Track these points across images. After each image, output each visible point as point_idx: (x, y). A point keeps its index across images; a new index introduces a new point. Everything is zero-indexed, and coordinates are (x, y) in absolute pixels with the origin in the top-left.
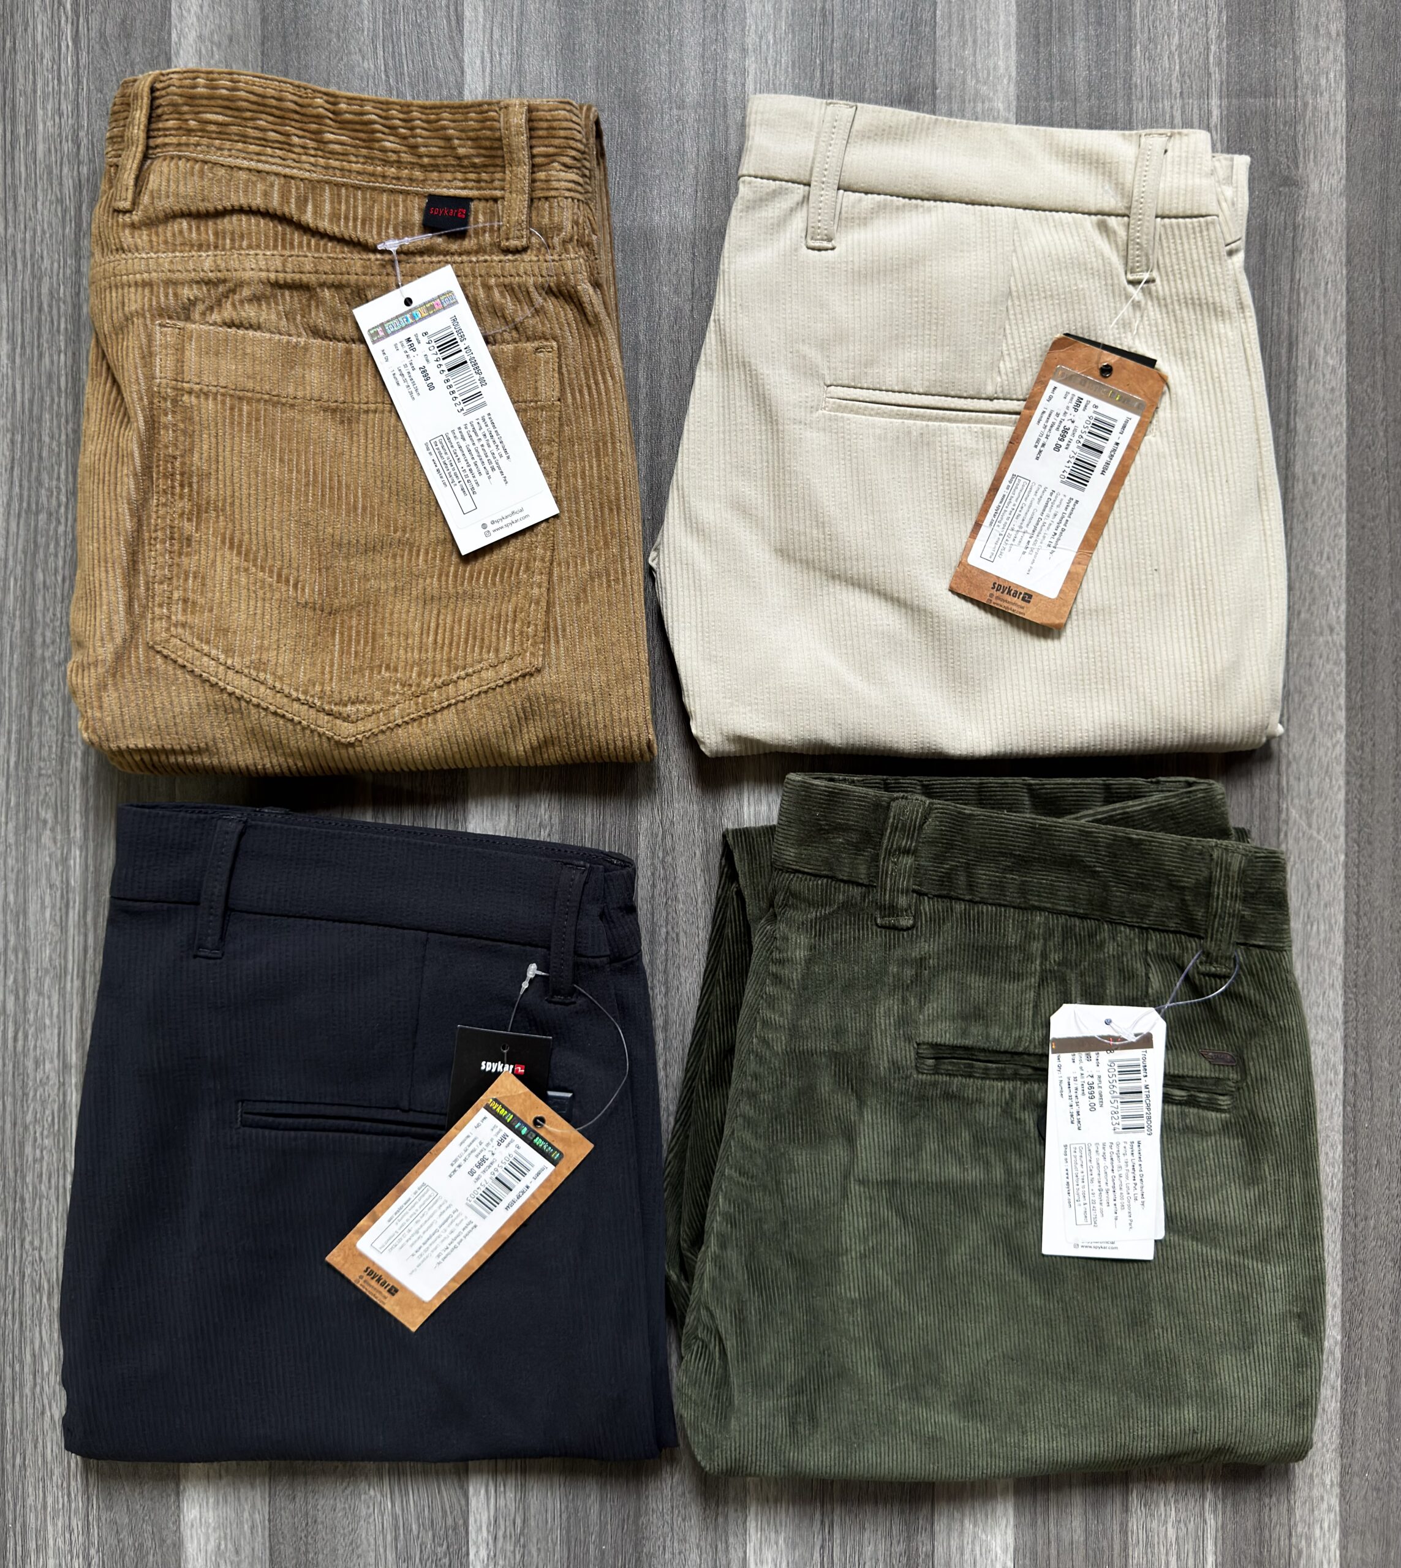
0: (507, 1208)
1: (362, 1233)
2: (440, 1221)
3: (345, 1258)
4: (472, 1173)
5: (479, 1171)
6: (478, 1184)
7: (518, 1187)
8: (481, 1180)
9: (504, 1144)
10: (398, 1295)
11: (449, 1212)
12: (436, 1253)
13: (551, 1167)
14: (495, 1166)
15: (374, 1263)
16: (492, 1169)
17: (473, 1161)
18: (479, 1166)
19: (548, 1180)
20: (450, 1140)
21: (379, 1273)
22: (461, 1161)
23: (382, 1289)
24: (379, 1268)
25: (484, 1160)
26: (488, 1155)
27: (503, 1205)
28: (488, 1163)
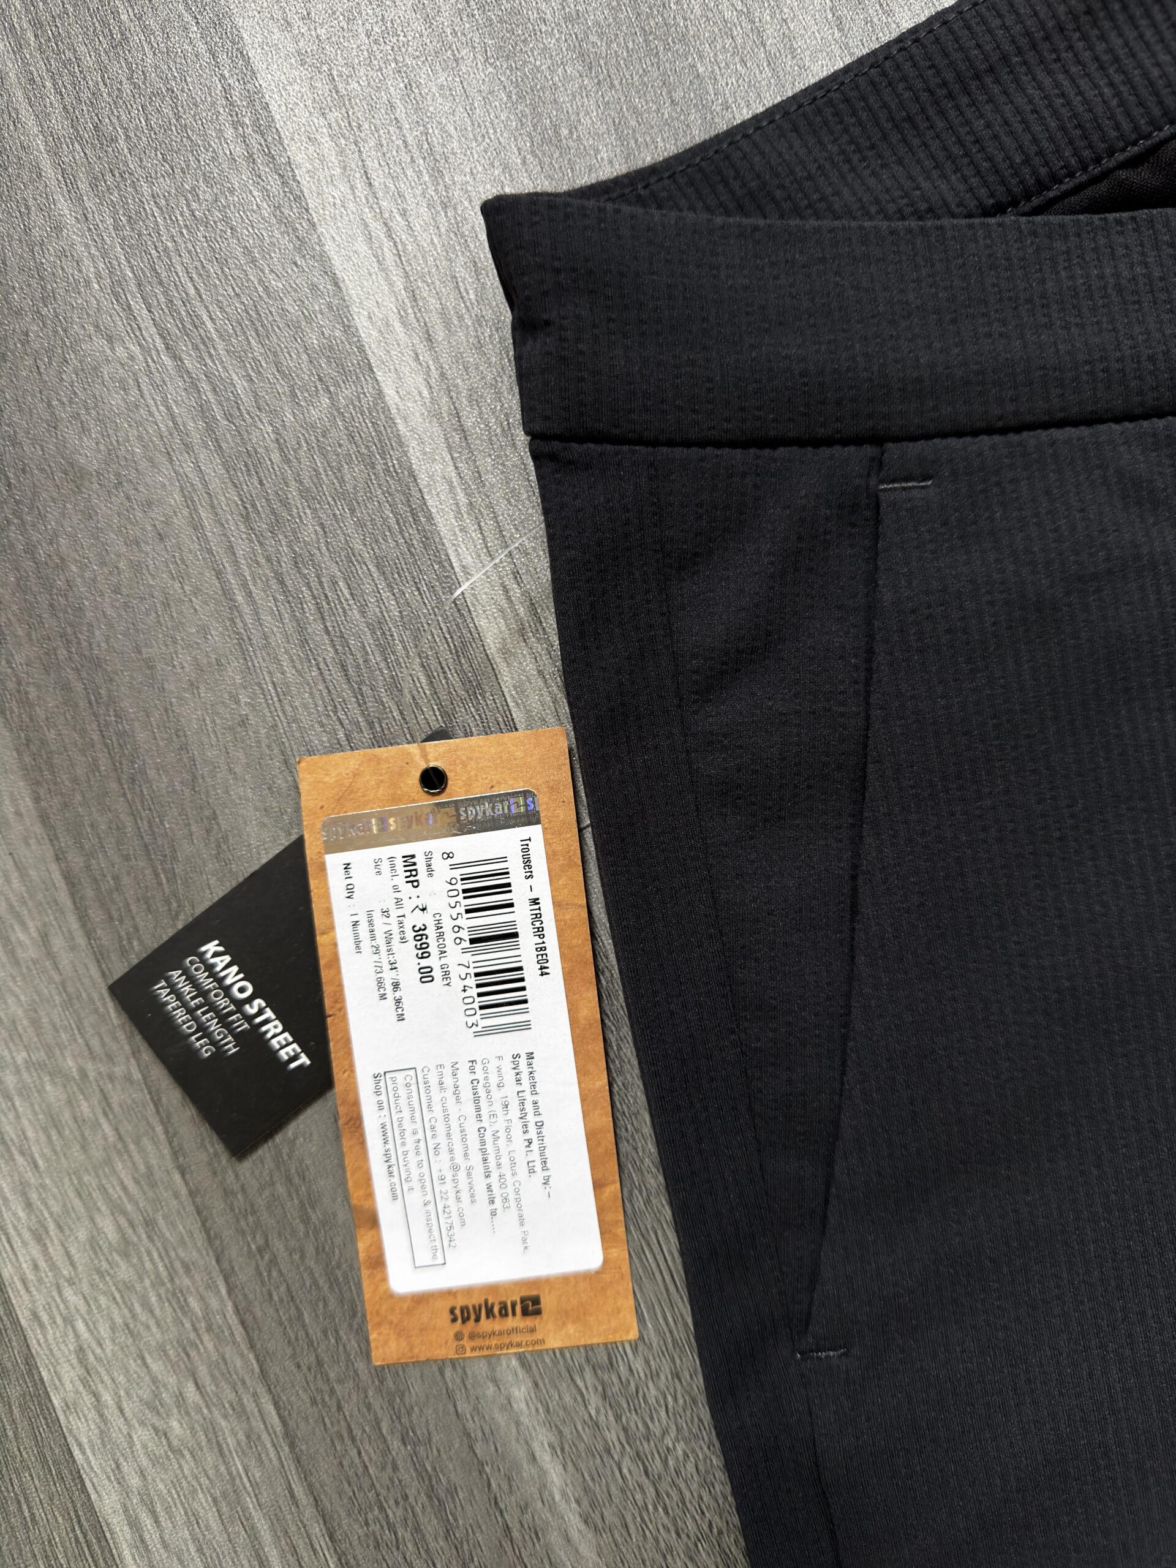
0: (543, 971)
1: (378, 1262)
2: (469, 1109)
3: (401, 1332)
4: (426, 975)
5: (433, 961)
6: (459, 985)
7: (521, 917)
8: (455, 972)
9: (422, 876)
10: (546, 1303)
11: (464, 1077)
12: (522, 1170)
13: (535, 832)
14: (447, 925)
15: (450, 1293)
16: (449, 936)
17: (406, 954)
18: (423, 952)
19: (551, 857)
20: (335, 960)
21: (476, 1300)
22: (388, 977)
23: (510, 1322)
24: (468, 1291)
25: (420, 934)
26: (419, 919)
27: (531, 972)
28: (431, 932)
